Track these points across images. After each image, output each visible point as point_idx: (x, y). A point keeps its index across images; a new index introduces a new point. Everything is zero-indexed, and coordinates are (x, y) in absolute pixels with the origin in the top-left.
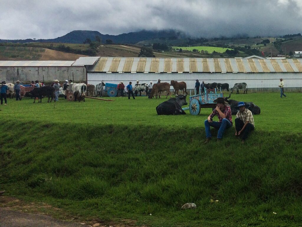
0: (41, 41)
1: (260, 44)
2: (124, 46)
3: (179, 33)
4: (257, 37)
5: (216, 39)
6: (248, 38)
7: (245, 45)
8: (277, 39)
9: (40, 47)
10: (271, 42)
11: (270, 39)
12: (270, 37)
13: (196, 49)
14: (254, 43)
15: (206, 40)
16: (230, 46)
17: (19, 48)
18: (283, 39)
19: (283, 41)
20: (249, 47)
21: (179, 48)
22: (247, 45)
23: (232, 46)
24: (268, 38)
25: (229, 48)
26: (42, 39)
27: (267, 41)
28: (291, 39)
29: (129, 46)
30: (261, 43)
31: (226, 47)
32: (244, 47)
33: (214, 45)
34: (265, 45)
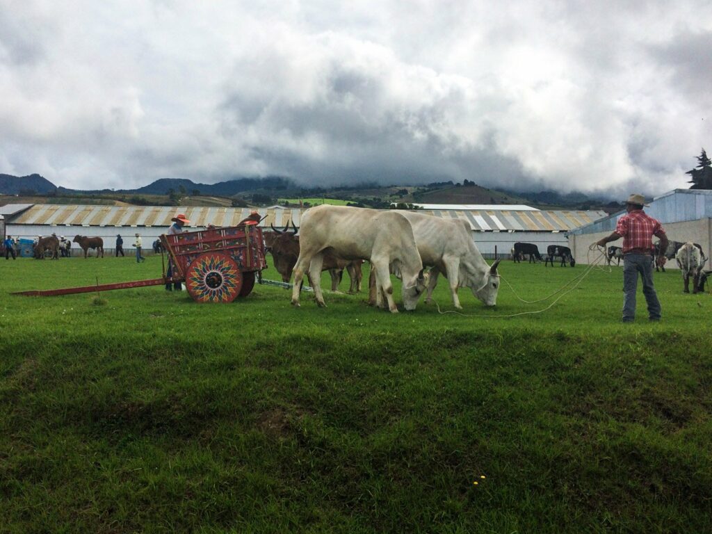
0: (121, 191)
1: (394, 195)
2: (215, 198)
3: (287, 182)
4: (392, 186)
5: (337, 189)
6: (380, 187)
7: (374, 197)
8: (418, 189)
9: (110, 198)
10: (409, 193)
11: (408, 189)
12: (410, 186)
13: (309, 202)
14: (386, 194)
15: (324, 191)
16: (353, 197)
17: (85, 200)
18: (426, 189)
19: (425, 191)
20: (380, 200)
21: (285, 200)
22: (377, 197)
23: (357, 198)
24: (406, 188)
25: (352, 200)
26: (123, 189)
27: (405, 192)
28: (437, 189)
29: (221, 197)
30: (397, 194)
31: (348, 200)
32: (372, 199)
33: (333, 196)
34: (401, 197)
